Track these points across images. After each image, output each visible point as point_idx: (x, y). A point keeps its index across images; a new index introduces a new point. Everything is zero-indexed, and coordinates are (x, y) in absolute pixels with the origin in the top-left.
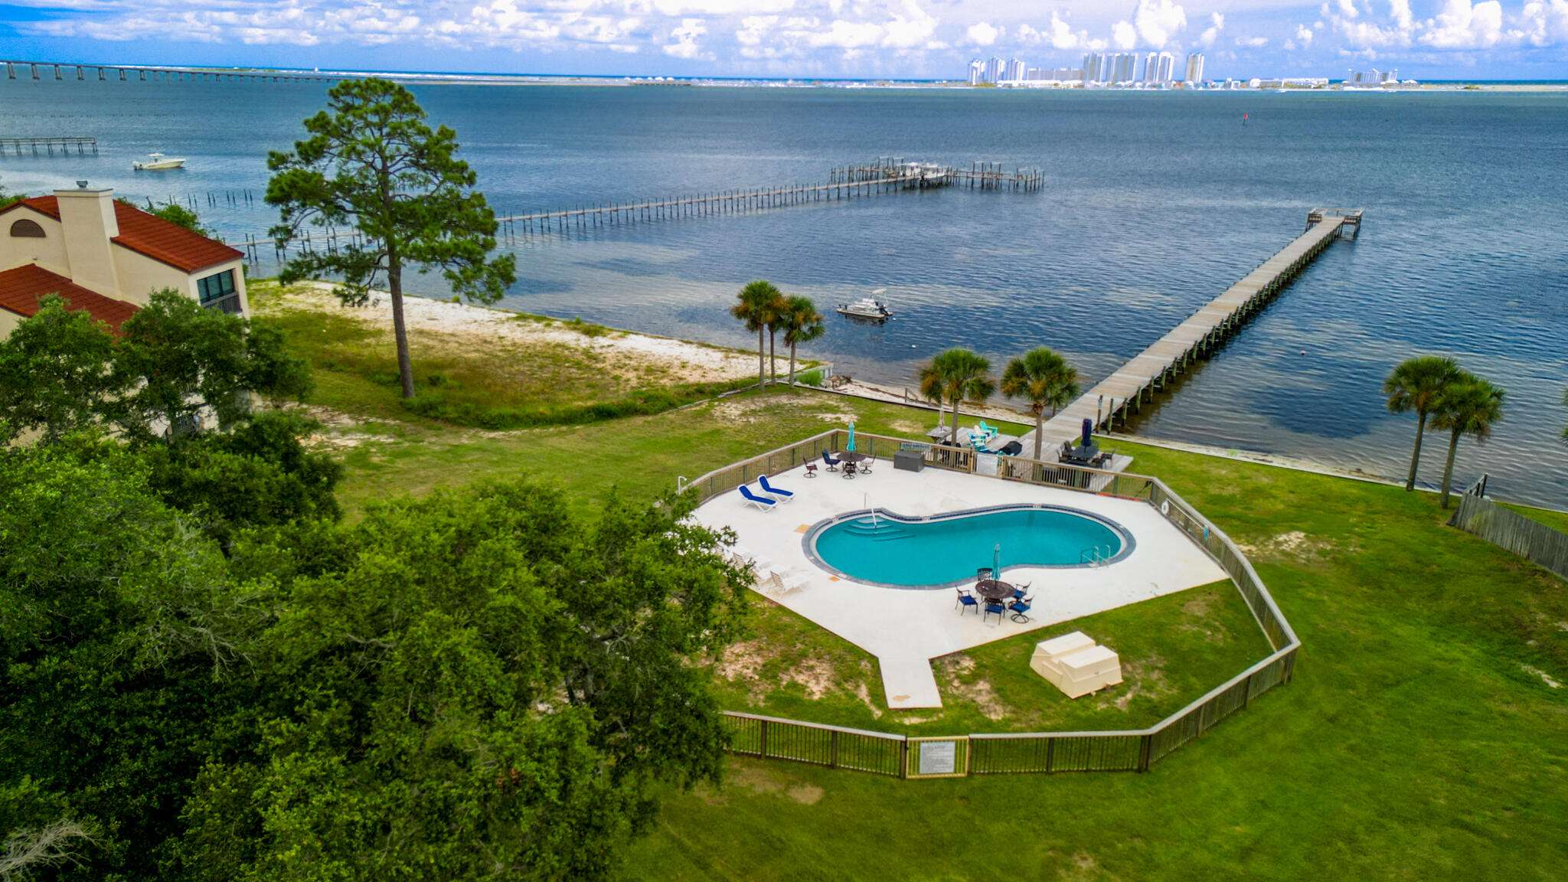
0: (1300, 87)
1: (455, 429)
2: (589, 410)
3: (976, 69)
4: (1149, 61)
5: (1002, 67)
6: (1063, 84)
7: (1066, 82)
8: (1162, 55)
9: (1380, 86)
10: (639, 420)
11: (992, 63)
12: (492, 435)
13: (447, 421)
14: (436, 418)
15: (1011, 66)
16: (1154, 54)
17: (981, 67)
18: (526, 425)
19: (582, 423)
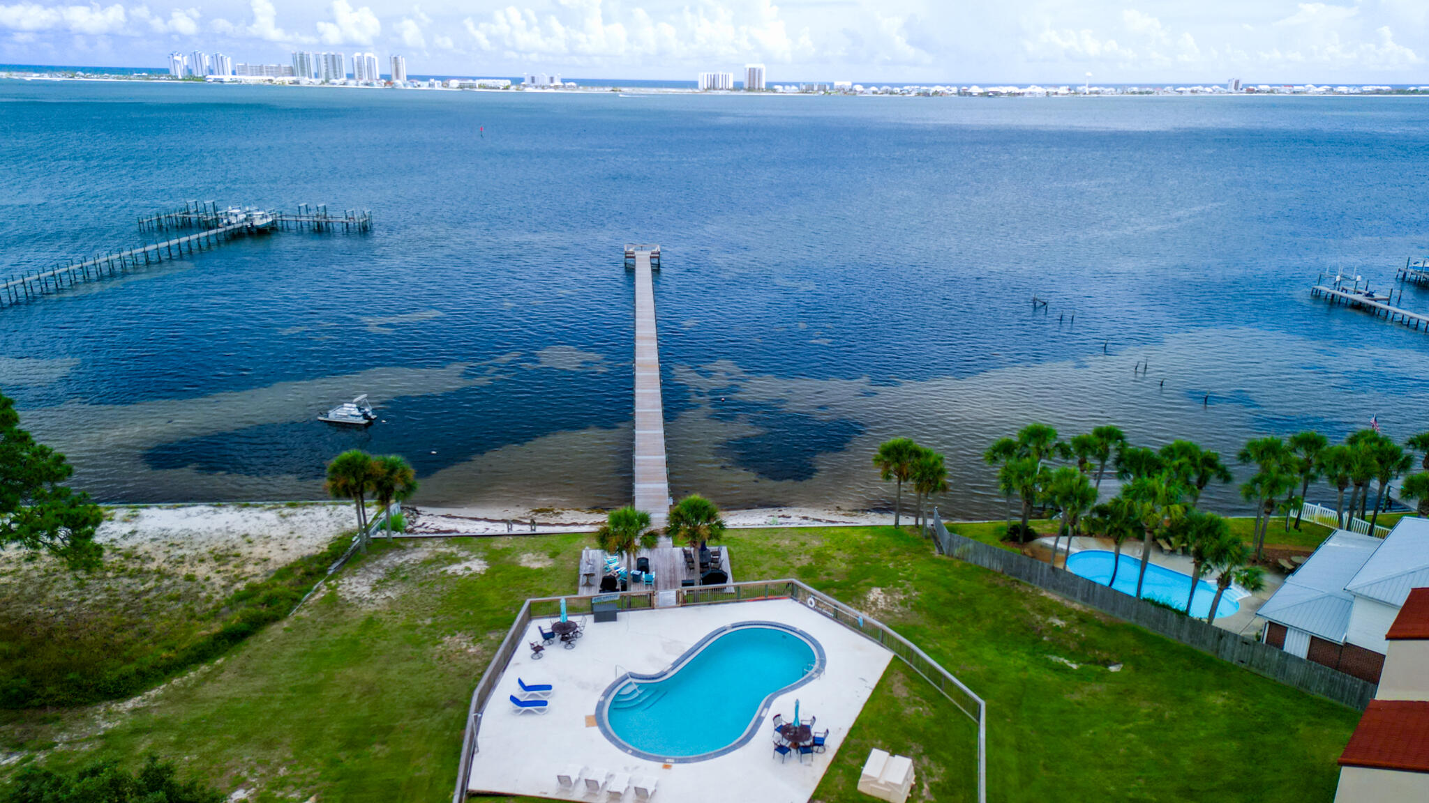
0: (491, 88)
1: (77, 713)
2: (218, 638)
3: (178, 62)
4: (356, 60)
5: (207, 61)
6: (278, 80)
7: (280, 79)
8: (367, 55)
9: (551, 87)
10: (276, 631)
11: (196, 57)
12: (130, 704)
13: (60, 705)
14: (43, 707)
15: (218, 61)
16: (358, 54)
17: (183, 61)
18: (159, 679)
19: (219, 655)
